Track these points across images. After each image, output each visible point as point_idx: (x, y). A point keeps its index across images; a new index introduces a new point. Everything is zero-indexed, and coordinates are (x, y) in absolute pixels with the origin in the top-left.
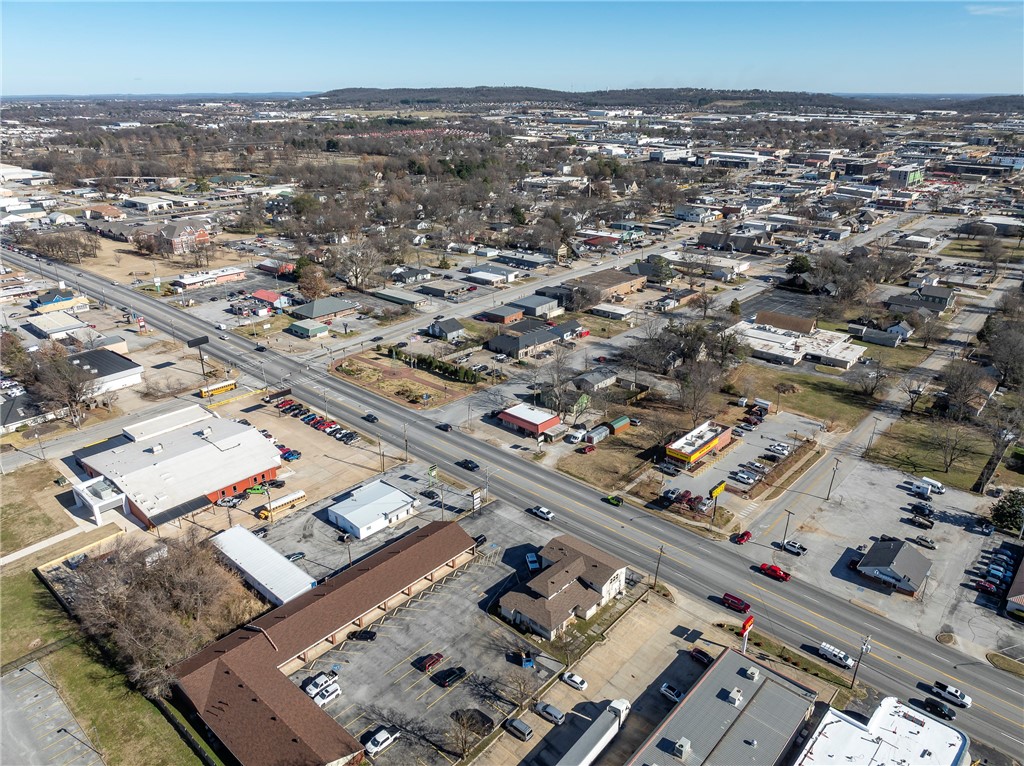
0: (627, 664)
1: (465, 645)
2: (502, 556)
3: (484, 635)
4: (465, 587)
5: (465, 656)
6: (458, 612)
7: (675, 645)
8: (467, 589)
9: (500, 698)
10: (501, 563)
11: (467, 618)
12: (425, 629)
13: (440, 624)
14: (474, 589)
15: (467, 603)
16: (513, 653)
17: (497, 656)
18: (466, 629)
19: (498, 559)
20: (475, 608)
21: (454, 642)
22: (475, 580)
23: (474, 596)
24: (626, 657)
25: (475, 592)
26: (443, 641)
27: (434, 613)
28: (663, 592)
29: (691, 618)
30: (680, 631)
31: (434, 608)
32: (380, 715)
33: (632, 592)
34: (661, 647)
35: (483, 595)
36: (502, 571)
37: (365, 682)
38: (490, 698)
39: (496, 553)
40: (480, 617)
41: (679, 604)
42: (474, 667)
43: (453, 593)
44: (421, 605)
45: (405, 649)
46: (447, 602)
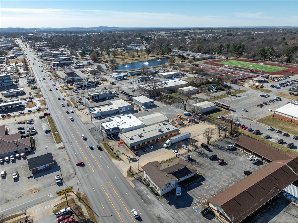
1: (210, 167)
2: (193, 203)
3: (203, 168)
4: (211, 188)
5: (210, 164)
6: (213, 178)
7: (139, 158)
8: (211, 187)
9: (199, 153)
10: (194, 198)
11: (209, 175)
12: (226, 174)
13: (220, 175)
14: (207, 187)
15: (210, 181)
16: (193, 162)
17: (199, 162)
18: (210, 171)
19: (195, 201)
20: (207, 179)
21: (214, 168)
22: (207, 191)
23: (207, 183)
25: (207, 185)
26: (218, 169)
27: (223, 179)
28: (130, 172)
30: (135, 161)
31: (224, 181)
32: (233, 154)
34: (145, 158)
35: (204, 183)
36: (194, 193)
37: (242, 161)
38: (202, 153)
39: (196, 205)
40: (204, 175)
42: (206, 161)
43: (216, 187)
44: (230, 183)
45: (231, 168)
46: (219, 183)
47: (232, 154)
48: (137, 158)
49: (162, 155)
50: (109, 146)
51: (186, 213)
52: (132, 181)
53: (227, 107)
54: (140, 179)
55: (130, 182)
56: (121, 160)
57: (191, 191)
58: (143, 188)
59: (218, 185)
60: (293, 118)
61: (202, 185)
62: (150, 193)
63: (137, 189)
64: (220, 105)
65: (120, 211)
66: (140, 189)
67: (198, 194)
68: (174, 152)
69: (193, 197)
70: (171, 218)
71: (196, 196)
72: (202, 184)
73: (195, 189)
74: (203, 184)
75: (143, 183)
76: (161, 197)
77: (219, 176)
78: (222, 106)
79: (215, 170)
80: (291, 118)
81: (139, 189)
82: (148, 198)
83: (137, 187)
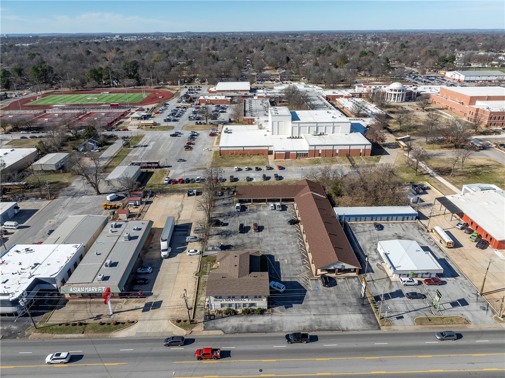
0: (176, 273)
1: (254, 240)
2: (303, 285)
3: (251, 247)
4: (292, 259)
5: (249, 237)
6: (276, 248)
7: (156, 297)
8: (289, 258)
9: (218, 234)
10: (296, 280)
11: (268, 248)
12: (278, 236)
13: (276, 241)
14: (286, 260)
15: (278, 253)
16: (231, 248)
17: (236, 244)
18: (262, 245)
19: (301, 282)
20: (273, 253)
21: (260, 239)
22: (292, 264)
23: (281, 258)
24: (179, 276)
25: (283, 260)
26: (264, 237)
27: (285, 242)
28: (182, 322)
29: (155, 317)
30: (157, 305)
31: (288, 244)
33: (203, 312)
34: (163, 291)
35: (277, 260)
36: (288, 276)
37: (269, 215)
38: (221, 233)
39: (308, 284)
40: (264, 252)
41: (166, 321)
42: (240, 237)
43: (291, 254)
45: (273, 228)
46: (287, 249)
47: (250, 214)
48: (150, 299)
49: (181, 269)
50: (60, 325)
51: (314, 299)
52: (205, 329)
53: (157, 165)
54: (209, 317)
55: (205, 333)
56: (133, 322)
57: (282, 276)
58: (234, 322)
59: (291, 251)
60: (245, 148)
61: (280, 263)
62: (251, 318)
63: (229, 330)
64: (144, 165)
65: (261, 371)
66: (233, 327)
67: (291, 274)
68: (191, 253)
69: (293, 280)
70: (313, 317)
71: (294, 276)
72: (278, 263)
73: (281, 271)
74: (279, 261)
75: (222, 317)
76: (270, 310)
77: (277, 243)
78: (146, 165)
79: (264, 240)
80: (242, 148)
81: (231, 327)
82: (260, 325)
83: (224, 328)
